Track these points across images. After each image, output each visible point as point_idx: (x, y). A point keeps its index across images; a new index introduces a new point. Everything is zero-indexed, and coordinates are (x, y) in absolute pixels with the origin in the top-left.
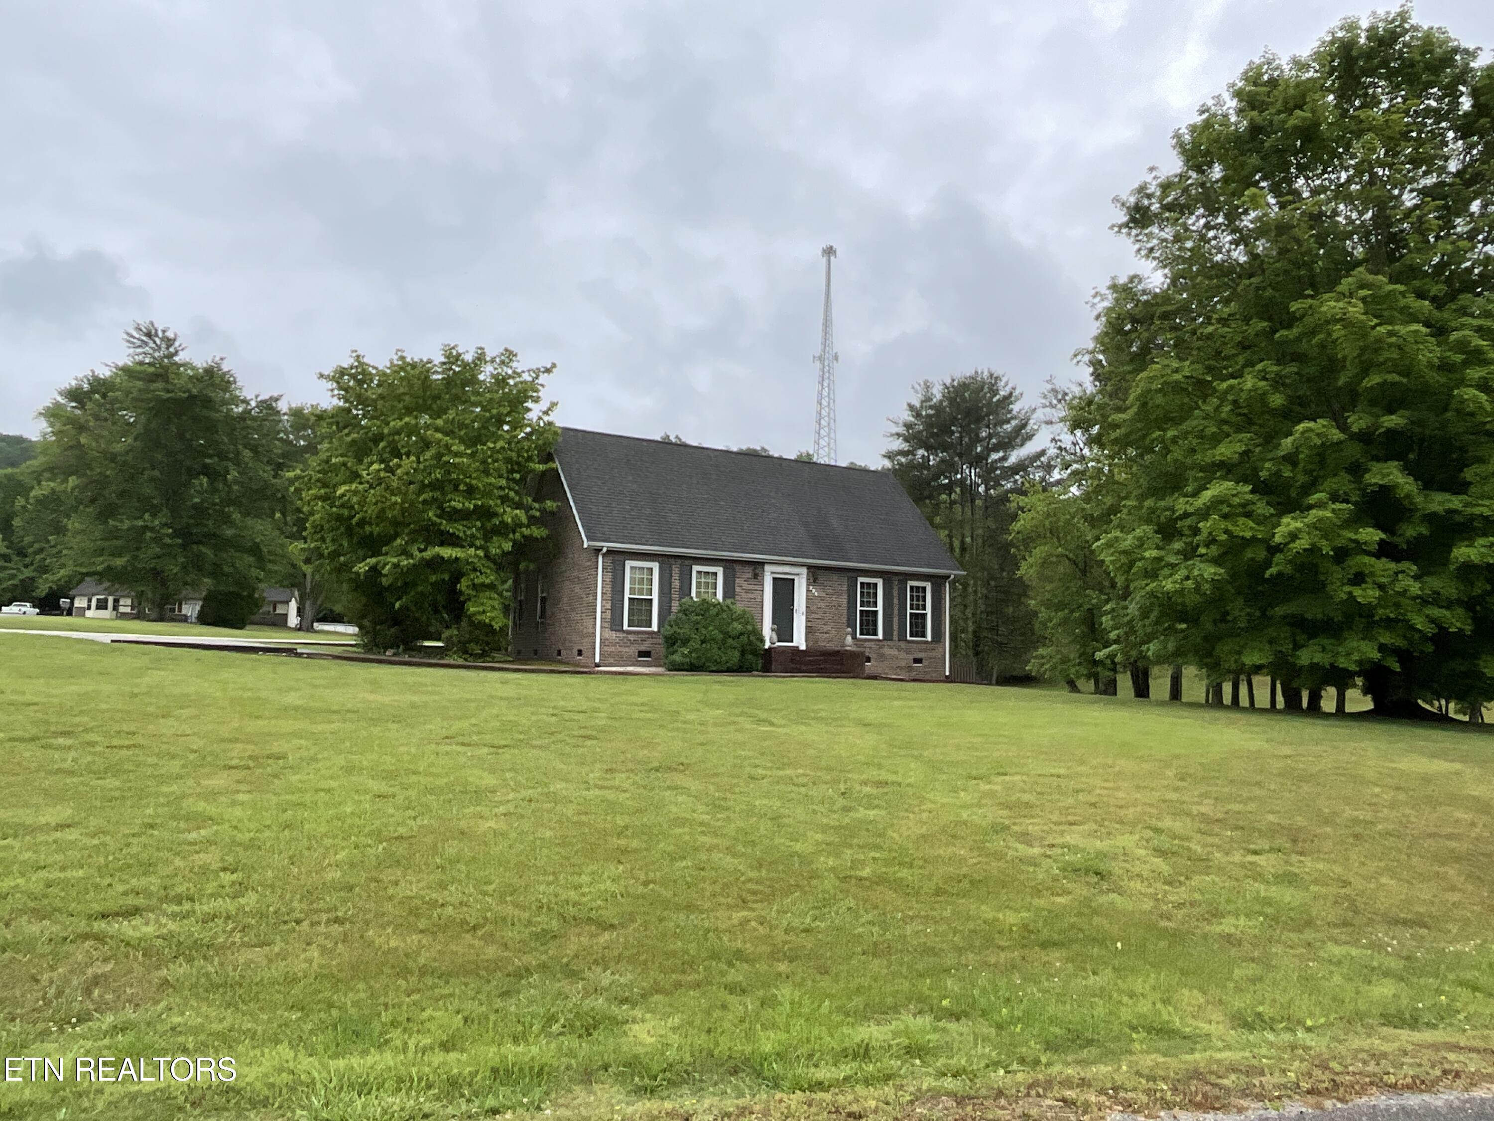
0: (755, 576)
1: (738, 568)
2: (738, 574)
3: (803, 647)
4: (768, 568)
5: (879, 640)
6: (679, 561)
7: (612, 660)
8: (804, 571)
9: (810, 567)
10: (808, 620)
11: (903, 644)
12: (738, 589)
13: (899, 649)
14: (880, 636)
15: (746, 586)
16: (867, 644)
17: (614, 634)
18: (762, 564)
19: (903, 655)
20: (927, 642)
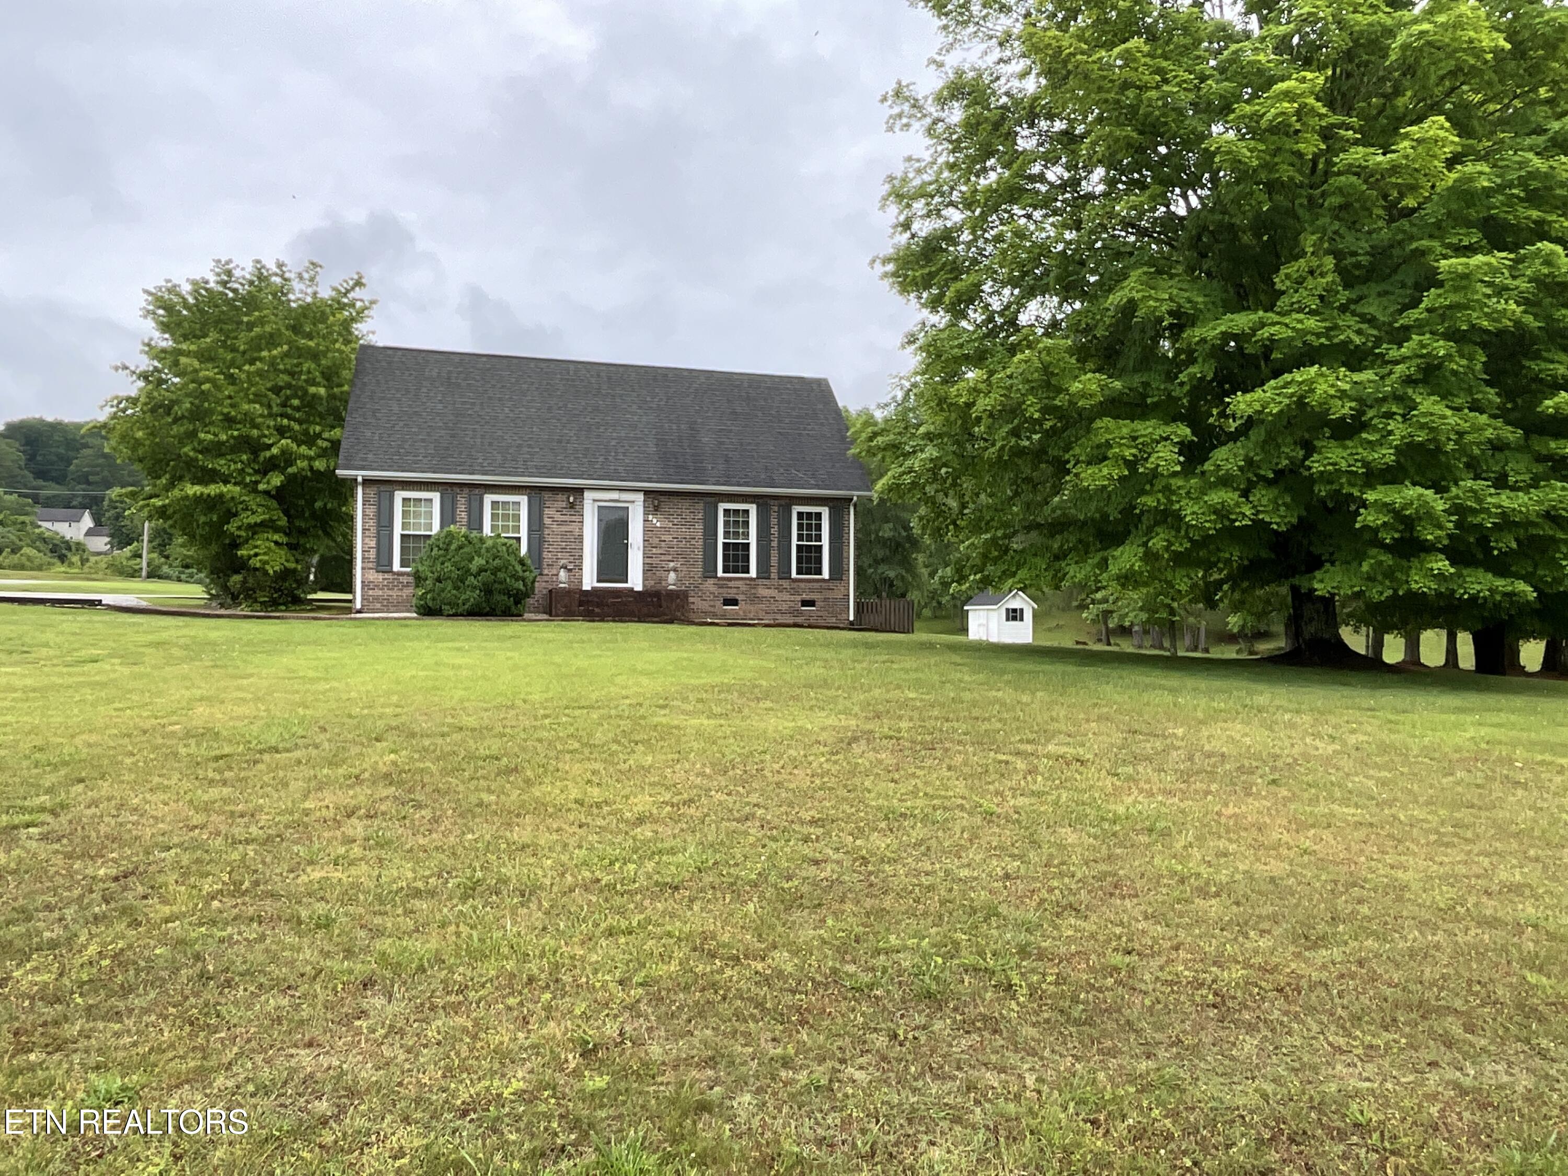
0: (572, 506)
1: (547, 495)
2: (548, 504)
3: (639, 588)
4: (588, 495)
5: (751, 579)
6: (466, 490)
7: (378, 606)
8: (640, 497)
9: (647, 493)
10: (645, 556)
11: (785, 584)
12: (547, 521)
13: (780, 589)
14: (753, 573)
15: (558, 517)
16: (731, 584)
17: (380, 576)
18: (579, 491)
19: (786, 596)
20: (824, 580)
